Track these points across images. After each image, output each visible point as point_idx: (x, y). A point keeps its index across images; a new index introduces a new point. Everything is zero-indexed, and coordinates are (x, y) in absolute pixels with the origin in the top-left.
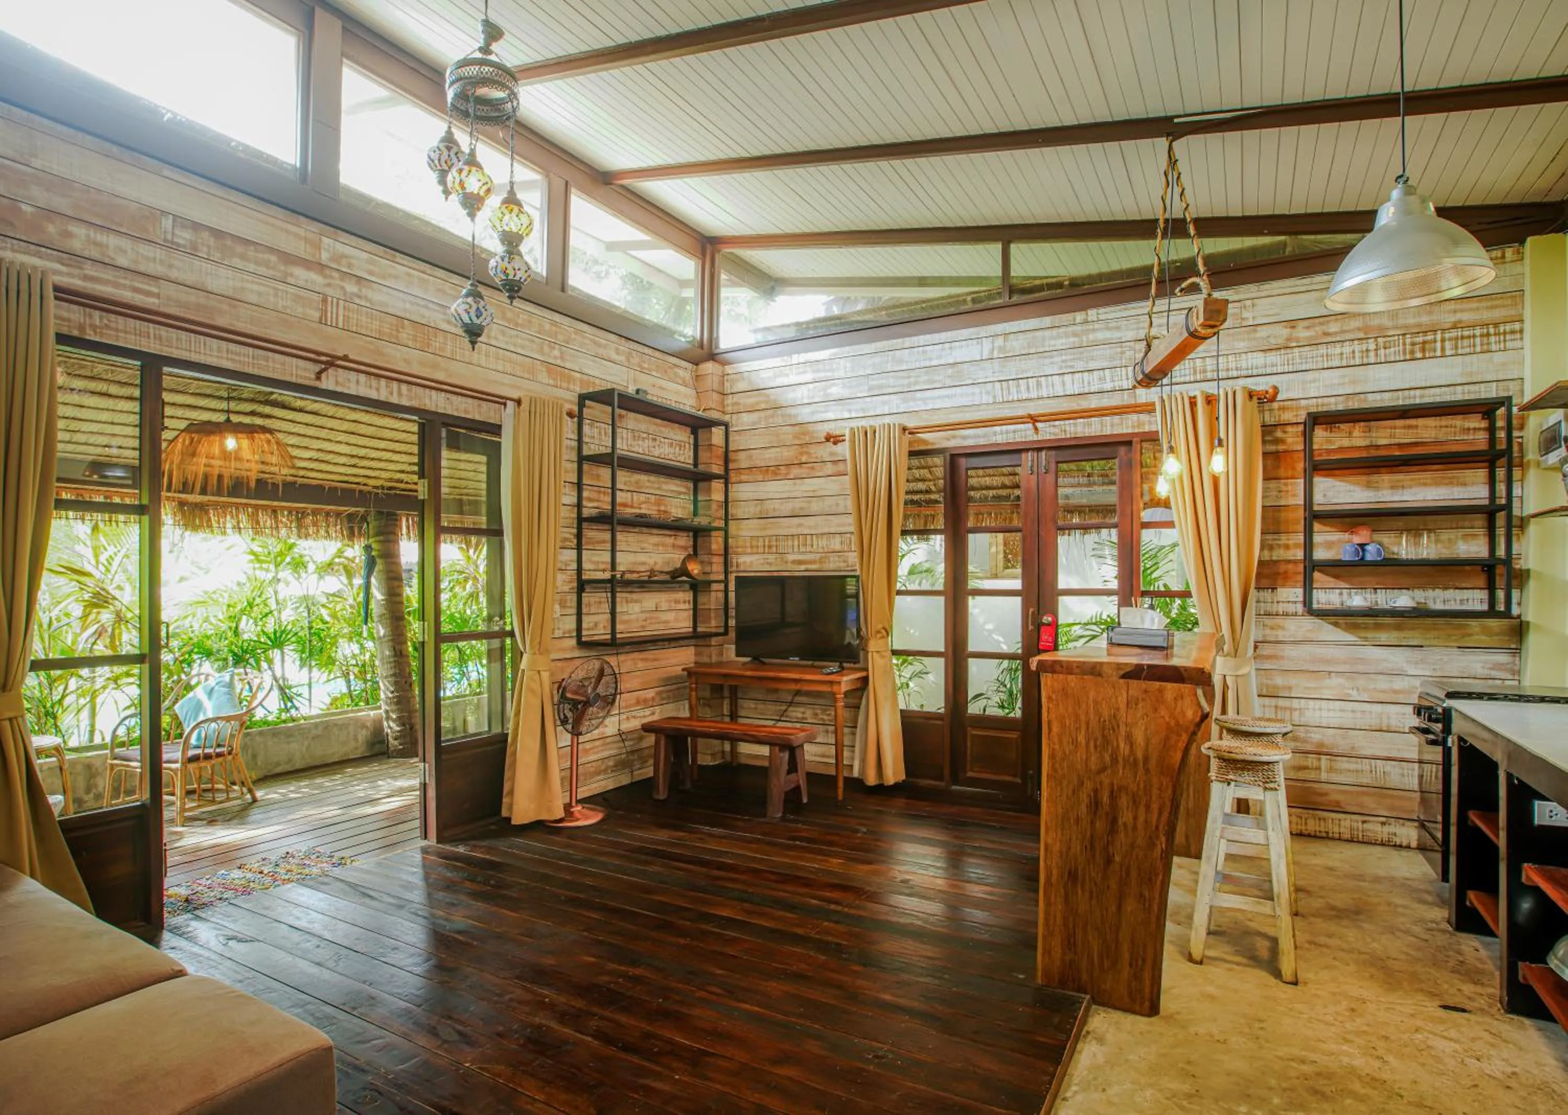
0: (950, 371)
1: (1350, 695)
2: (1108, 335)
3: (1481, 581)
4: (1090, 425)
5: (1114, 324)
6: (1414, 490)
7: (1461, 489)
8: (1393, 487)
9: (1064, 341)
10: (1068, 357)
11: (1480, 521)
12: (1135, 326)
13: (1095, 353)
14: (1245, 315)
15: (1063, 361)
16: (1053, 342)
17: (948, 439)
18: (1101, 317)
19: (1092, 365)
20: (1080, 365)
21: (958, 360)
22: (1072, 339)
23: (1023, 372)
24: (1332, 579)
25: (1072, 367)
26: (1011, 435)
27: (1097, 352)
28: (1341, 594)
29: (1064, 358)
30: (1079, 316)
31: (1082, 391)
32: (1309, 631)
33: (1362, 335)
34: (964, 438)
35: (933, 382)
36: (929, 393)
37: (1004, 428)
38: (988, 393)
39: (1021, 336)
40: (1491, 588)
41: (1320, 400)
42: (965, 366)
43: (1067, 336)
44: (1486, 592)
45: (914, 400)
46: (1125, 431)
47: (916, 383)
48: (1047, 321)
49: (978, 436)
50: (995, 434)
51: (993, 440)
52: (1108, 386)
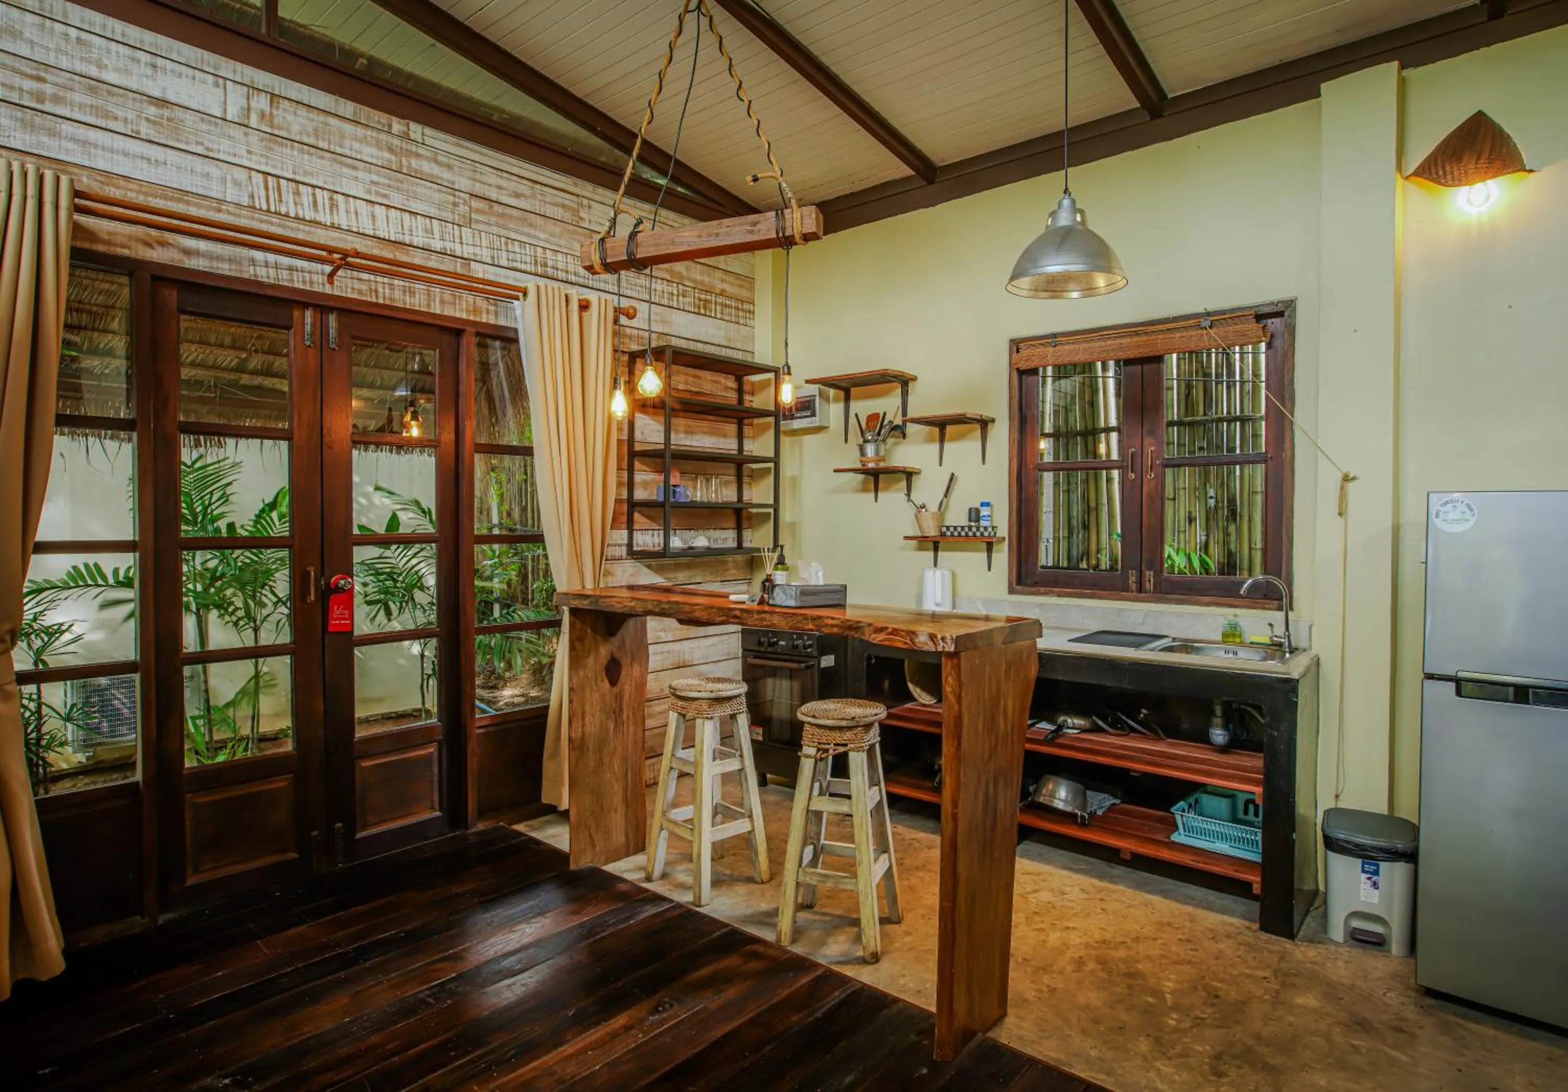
0: (152, 110)
1: (660, 637)
2: (436, 170)
3: (732, 523)
4: (412, 293)
5: (444, 160)
6: (699, 437)
7: (722, 440)
8: (686, 432)
9: (374, 151)
10: (381, 180)
11: (731, 468)
12: (470, 174)
13: (419, 190)
14: (582, 214)
15: (374, 183)
16: (356, 146)
17: (149, 245)
18: (428, 141)
19: (415, 206)
20: (396, 199)
21: (171, 97)
22: (387, 155)
23: (306, 173)
24: (647, 521)
25: (385, 196)
26: (285, 274)
27: (423, 189)
28: (653, 535)
29: (375, 178)
30: (397, 126)
31: (400, 238)
32: (631, 575)
33: (668, 277)
34: (187, 252)
35: (107, 115)
36: (93, 135)
37: (271, 257)
38: (237, 183)
39: (303, 112)
40: (739, 529)
41: (640, 332)
42: (189, 117)
43: (378, 145)
44: (736, 531)
45: (52, 133)
46: (458, 315)
47: (56, 99)
48: (348, 108)
49: (219, 258)
50: (253, 262)
51: (249, 272)
52: (437, 245)
